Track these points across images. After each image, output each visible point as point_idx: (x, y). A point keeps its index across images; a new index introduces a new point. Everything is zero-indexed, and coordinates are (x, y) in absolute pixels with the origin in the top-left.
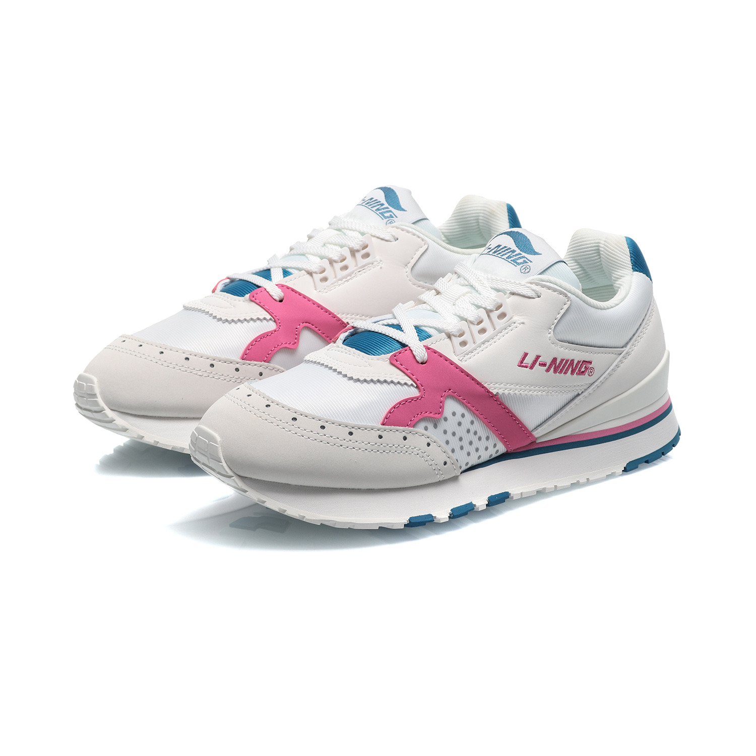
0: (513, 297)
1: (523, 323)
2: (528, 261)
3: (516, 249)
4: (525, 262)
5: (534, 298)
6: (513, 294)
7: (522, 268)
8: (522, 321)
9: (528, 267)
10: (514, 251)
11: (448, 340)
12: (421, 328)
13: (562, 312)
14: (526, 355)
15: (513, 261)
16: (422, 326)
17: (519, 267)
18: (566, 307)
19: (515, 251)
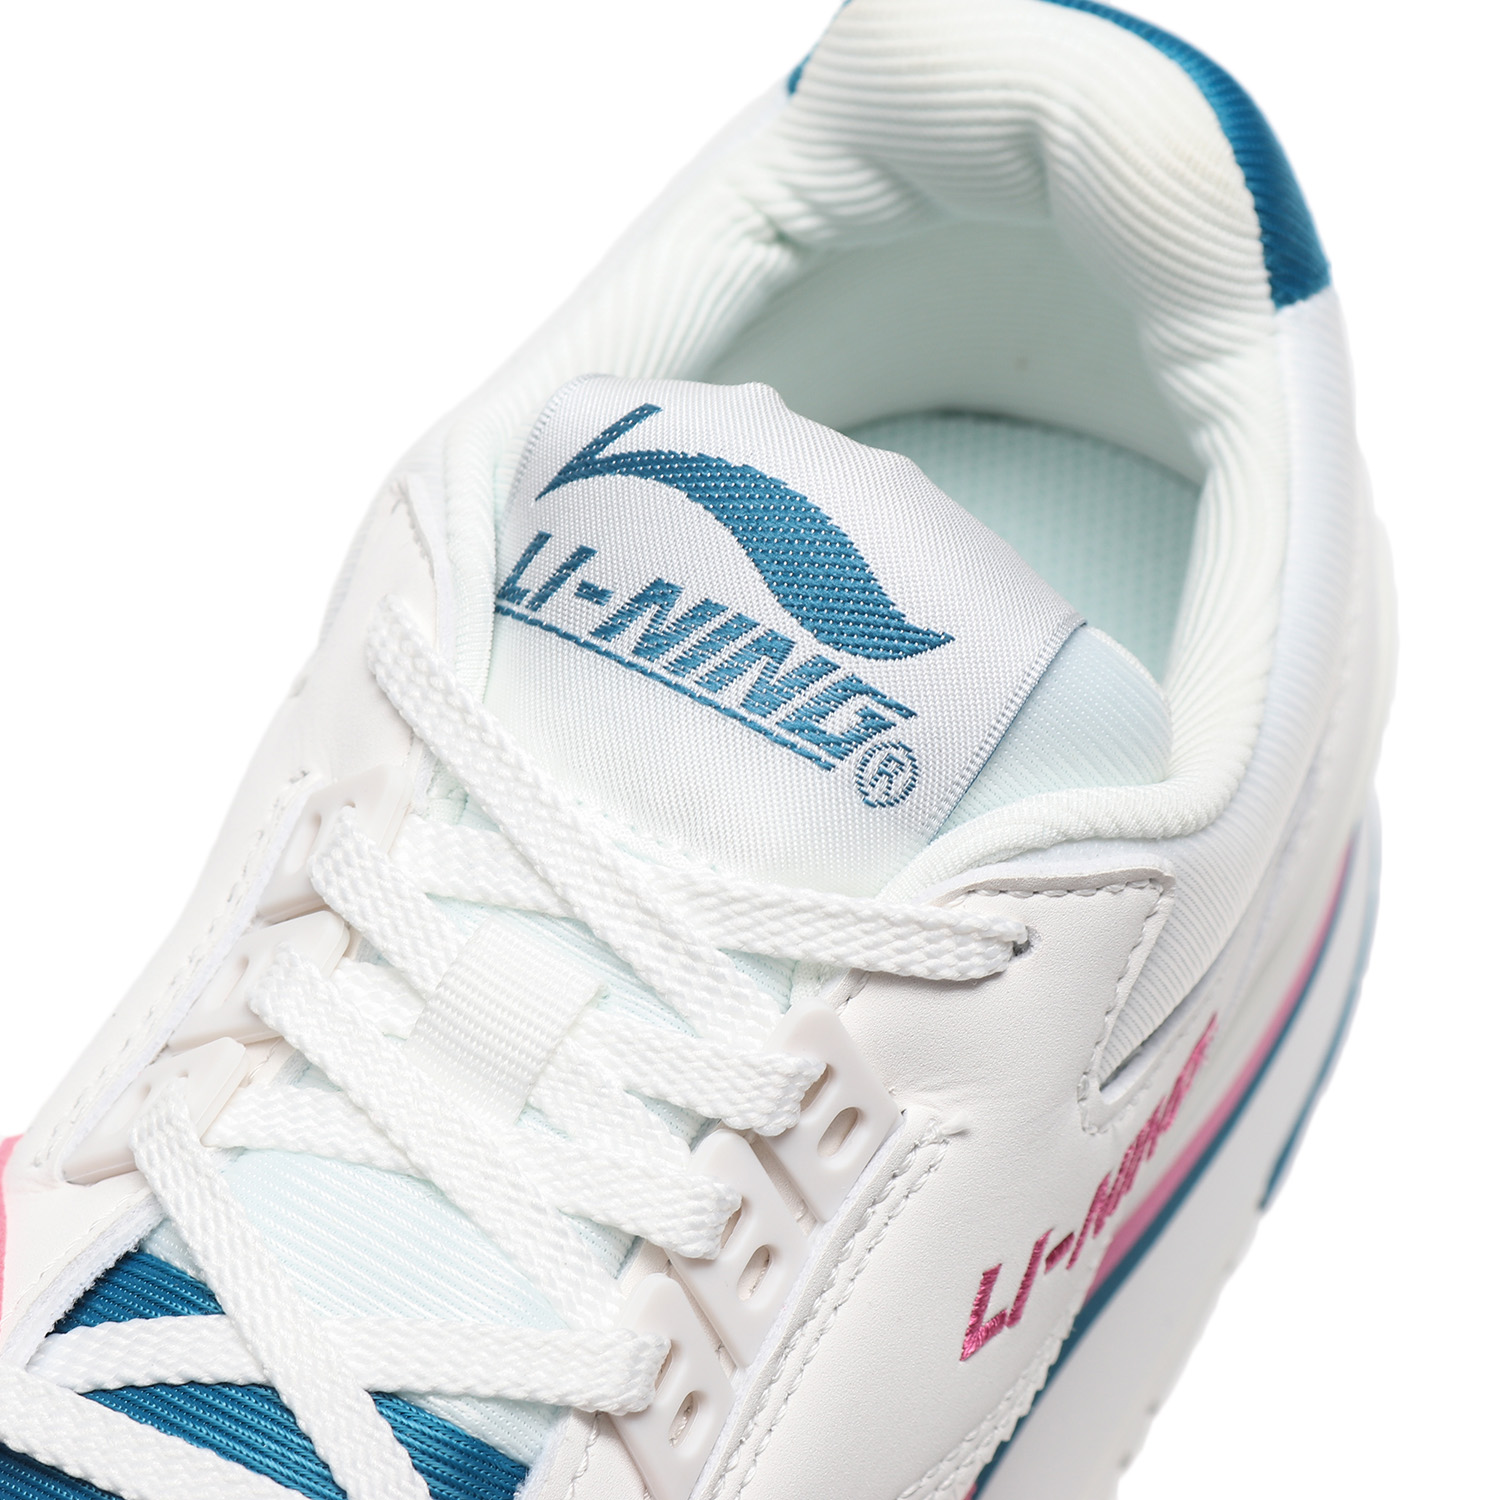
0: (872, 998)
1: (961, 1134)
2: (890, 715)
3: (785, 624)
4: (874, 724)
5: (997, 975)
6: (864, 976)
7: (868, 775)
8: (954, 1119)
9: (899, 754)
10: (776, 647)
11: (604, 1450)
12: (422, 1403)
13: (1137, 959)
14: (990, 1278)
15: (800, 725)
16: (423, 1395)
17: (847, 767)
18: (1152, 929)
19: (790, 644)
